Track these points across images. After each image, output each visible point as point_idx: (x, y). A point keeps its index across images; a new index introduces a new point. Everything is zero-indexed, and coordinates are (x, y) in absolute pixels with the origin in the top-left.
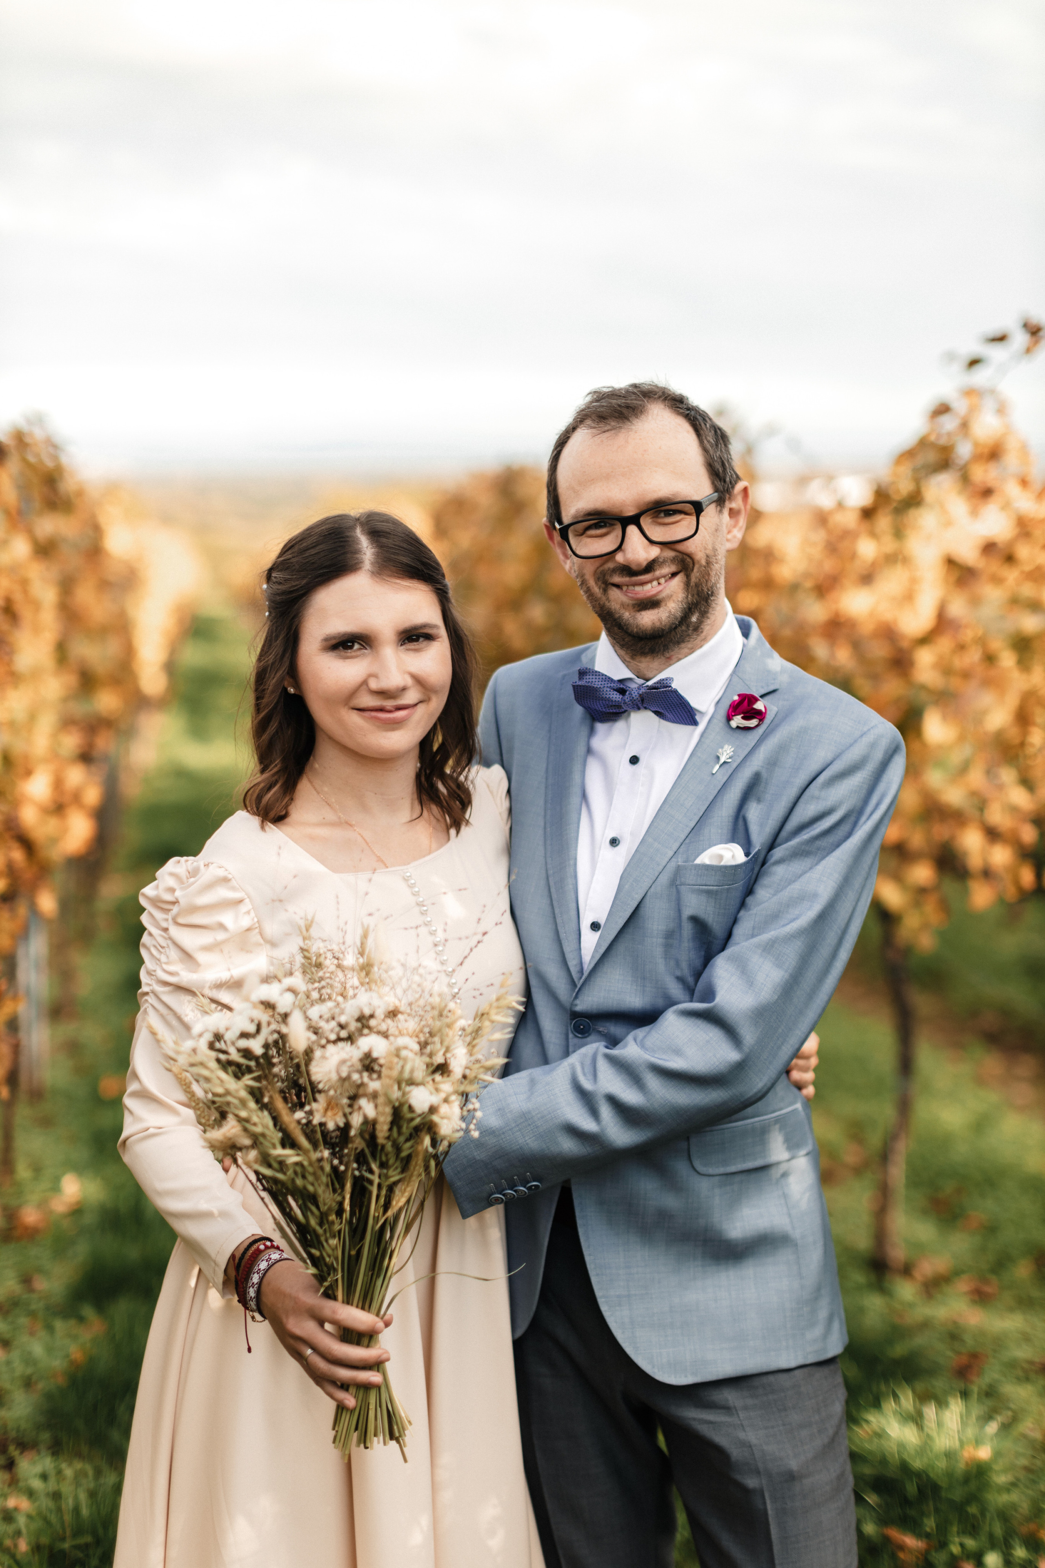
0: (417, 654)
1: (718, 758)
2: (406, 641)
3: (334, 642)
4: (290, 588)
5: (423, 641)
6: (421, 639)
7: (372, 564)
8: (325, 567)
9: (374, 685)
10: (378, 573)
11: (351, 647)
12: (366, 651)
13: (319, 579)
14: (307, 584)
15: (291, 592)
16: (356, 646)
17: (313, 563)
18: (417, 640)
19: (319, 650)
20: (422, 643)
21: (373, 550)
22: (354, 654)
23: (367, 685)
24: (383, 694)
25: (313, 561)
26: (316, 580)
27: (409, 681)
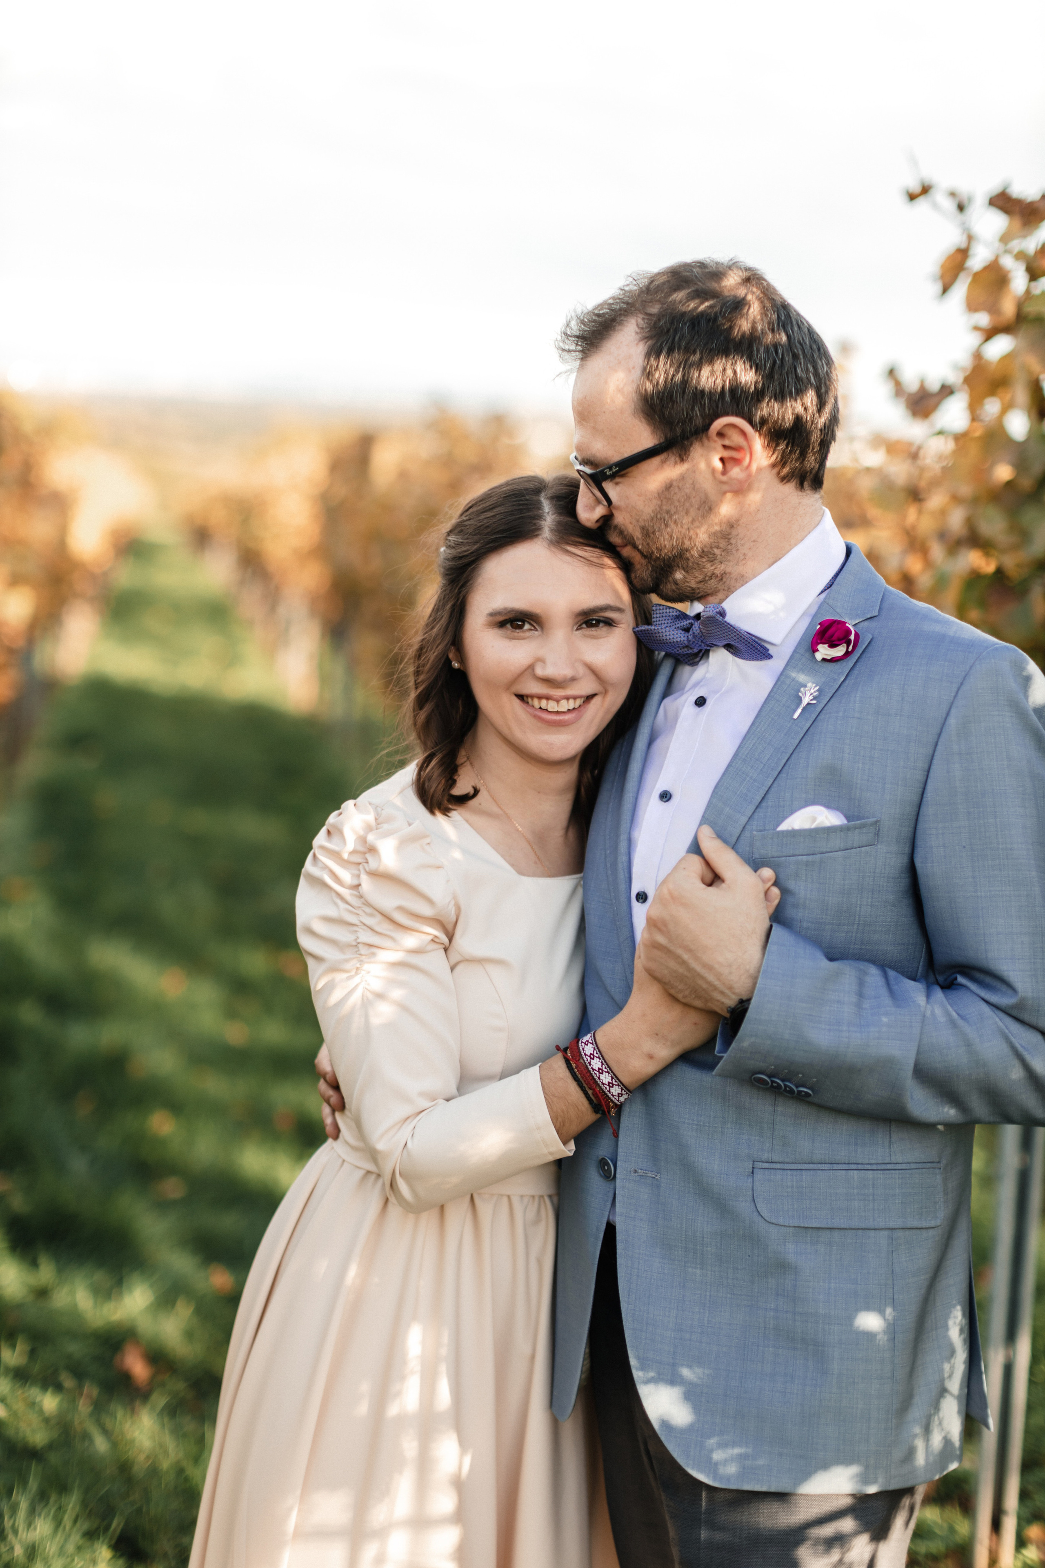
0: (595, 641)
1: (800, 700)
2: (584, 626)
3: (501, 618)
4: (460, 553)
5: (602, 627)
6: (601, 625)
7: (551, 530)
8: (498, 532)
9: (540, 671)
10: (558, 542)
11: (521, 627)
12: (536, 633)
13: (491, 545)
14: (477, 550)
15: (461, 558)
16: (527, 626)
17: (488, 527)
18: (596, 625)
19: (485, 625)
20: (603, 630)
21: (554, 516)
22: (522, 634)
23: (533, 670)
24: (548, 681)
25: (487, 524)
26: (488, 546)
27: (581, 671)
